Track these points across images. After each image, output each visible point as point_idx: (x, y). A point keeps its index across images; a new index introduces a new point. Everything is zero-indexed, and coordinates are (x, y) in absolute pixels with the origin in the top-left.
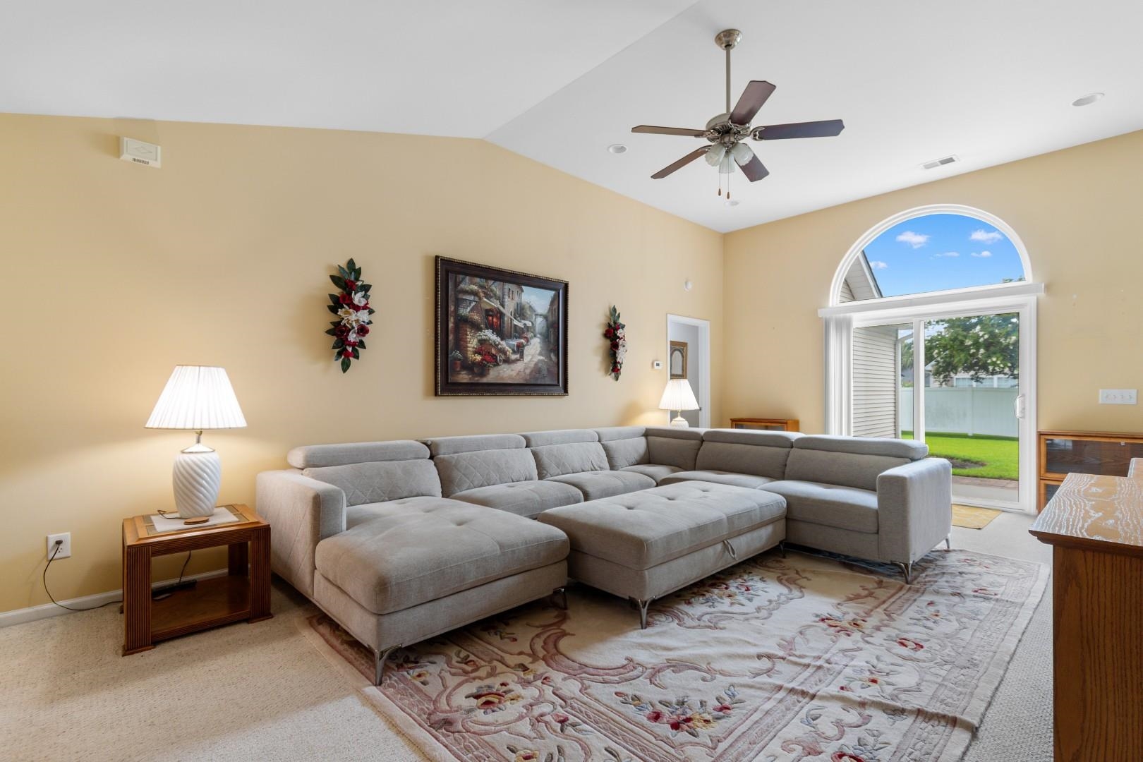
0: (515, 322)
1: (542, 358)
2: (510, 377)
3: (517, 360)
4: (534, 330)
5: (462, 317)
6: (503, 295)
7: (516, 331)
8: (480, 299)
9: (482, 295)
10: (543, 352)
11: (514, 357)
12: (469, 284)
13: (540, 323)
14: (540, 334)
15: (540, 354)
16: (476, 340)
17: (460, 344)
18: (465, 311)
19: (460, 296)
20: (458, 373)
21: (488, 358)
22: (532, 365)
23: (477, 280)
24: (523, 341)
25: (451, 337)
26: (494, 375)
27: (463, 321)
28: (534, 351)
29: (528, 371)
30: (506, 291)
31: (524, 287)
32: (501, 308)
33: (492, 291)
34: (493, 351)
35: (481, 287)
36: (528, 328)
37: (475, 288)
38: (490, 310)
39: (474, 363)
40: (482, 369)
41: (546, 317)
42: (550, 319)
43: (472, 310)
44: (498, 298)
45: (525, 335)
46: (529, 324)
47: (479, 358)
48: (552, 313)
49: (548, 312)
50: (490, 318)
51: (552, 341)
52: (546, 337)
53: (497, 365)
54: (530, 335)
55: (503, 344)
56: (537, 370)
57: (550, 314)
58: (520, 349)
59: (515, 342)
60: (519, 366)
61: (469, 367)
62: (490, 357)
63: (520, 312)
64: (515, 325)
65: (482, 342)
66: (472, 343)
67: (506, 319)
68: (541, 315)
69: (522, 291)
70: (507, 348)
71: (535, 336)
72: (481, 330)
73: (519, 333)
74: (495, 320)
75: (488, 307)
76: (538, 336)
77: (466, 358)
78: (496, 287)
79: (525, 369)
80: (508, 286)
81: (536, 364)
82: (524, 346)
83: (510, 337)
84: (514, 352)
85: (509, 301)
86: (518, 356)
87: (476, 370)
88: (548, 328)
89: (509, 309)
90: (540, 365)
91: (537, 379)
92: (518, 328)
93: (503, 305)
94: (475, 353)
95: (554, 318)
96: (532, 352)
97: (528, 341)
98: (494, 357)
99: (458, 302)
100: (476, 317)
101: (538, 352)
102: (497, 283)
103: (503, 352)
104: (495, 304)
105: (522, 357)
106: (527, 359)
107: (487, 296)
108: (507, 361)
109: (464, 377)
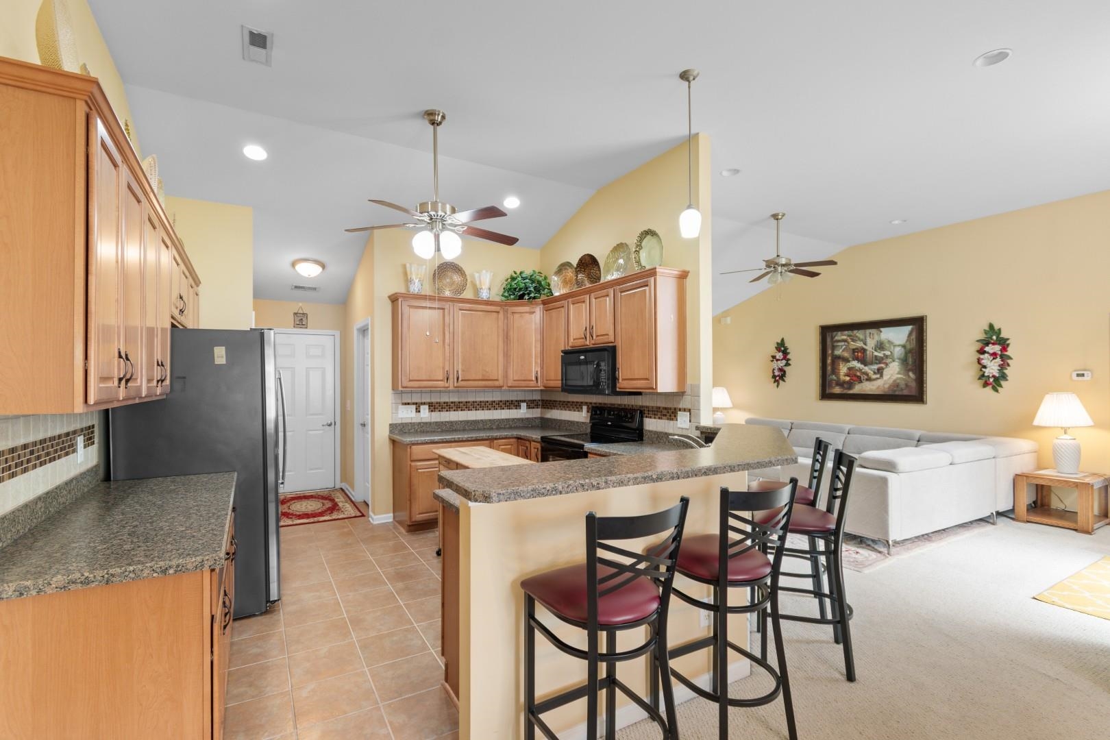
0: (876, 353)
1: (900, 376)
2: (871, 390)
3: (877, 379)
4: (893, 356)
5: (836, 355)
6: (865, 337)
7: (876, 359)
8: (848, 343)
9: (850, 340)
10: (902, 372)
11: (874, 377)
12: (840, 336)
13: (898, 352)
14: (899, 359)
15: (899, 373)
16: (846, 368)
17: (835, 371)
18: (838, 352)
19: (835, 344)
20: (834, 388)
21: (854, 378)
22: (891, 381)
23: (846, 332)
24: (882, 365)
25: (829, 368)
26: (858, 389)
27: (837, 358)
28: (893, 373)
29: (887, 386)
30: (868, 335)
31: (882, 329)
32: (864, 346)
33: (857, 337)
34: (858, 374)
35: (849, 336)
36: (887, 357)
37: (845, 337)
38: (857, 349)
39: (844, 382)
40: (850, 385)
41: (904, 346)
42: (908, 347)
43: (843, 351)
44: (862, 340)
45: (884, 361)
46: (888, 353)
47: (848, 379)
48: (910, 343)
49: (906, 342)
50: (856, 354)
51: (910, 363)
52: (904, 361)
53: (862, 382)
54: (888, 361)
55: (866, 369)
56: (896, 385)
57: (908, 343)
58: (880, 371)
59: (875, 367)
60: (879, 383)
61: (841, 384)
62: (856, 377)
63: (880, 346)
64: (876, 356)
65: (850, 369)
66: (843, 369)
67: (868, 352)
68: (899, 346)
69: (881, 332)
70: (869, 371)
71: (894, 361)
72: (849, 361)
73: (879, 360)
74: (860, 354)
75: (854, 347)
76: (897, 360)
77: (838, 378)
78: (859, 334)
79: (884, 384)
80: (868, 331)
81: (895, 381)
82: (883, 369)
83: (872, 363)
84: (875, 373)
85: (870, 341)
86: (878, 376)
87: (845, 386)
88: (906, 354)
89: (870, 345)
90: (898, 381)
91: (895, 391)
92: (878, 358)
93: (865, 344)
94: (845, 376)
95: (912, 346)
96: (891, 372)
97: (887, 364)
98: (859, 378)
99: (834, 348)
100: (846, 355)
101: (896, 372)
102: (860, 331)
103: (867, 374)
104: (860, 344)
105: (882, 376)
106: (886, 377)
107: (853, 340)
108: (869, 379)
109: (837, 390)
